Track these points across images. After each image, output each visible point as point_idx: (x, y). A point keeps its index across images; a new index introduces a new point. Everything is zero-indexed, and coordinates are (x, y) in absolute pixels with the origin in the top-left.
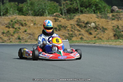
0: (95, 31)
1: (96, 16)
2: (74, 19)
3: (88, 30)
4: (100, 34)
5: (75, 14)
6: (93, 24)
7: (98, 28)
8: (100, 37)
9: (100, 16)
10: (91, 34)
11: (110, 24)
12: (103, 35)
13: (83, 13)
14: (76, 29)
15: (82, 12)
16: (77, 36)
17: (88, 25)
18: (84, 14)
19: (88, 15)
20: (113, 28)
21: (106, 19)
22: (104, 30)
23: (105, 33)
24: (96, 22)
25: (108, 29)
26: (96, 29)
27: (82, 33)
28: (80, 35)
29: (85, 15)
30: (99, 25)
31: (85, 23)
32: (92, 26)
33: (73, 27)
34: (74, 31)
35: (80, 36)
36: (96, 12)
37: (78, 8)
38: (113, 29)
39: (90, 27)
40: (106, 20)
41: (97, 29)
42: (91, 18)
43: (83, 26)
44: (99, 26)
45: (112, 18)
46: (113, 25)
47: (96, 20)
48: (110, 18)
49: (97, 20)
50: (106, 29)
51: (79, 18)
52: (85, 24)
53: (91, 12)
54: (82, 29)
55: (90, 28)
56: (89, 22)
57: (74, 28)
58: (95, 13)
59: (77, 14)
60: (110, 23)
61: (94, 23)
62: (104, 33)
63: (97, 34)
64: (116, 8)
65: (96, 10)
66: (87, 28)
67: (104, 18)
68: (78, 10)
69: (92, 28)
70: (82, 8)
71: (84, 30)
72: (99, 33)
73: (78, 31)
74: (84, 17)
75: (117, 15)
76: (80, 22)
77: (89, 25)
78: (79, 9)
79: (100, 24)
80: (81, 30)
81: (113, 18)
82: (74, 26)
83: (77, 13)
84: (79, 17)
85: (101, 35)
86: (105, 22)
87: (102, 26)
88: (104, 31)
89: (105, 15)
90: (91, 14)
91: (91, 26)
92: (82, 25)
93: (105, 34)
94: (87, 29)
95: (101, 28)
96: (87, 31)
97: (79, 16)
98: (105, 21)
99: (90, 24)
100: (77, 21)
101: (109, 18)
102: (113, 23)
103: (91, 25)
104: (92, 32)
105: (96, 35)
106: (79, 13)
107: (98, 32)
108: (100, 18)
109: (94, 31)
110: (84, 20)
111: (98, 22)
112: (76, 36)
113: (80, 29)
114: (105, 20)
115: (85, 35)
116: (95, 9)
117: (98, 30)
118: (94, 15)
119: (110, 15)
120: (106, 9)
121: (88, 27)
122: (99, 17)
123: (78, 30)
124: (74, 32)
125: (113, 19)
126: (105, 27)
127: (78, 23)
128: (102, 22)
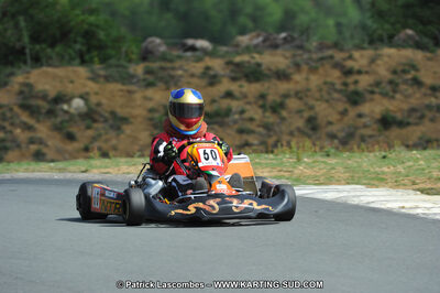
0: (88, 127)
1: (89, 74)
2: (8, 88)
3: (62, 122)
4: (104, 137)
5: (15, 70)
6: (78, 104)
7: (97, 117)
8: (105, 146)
9: (102, 73)
10: (71, 137)
11: (139, 102)
12: (114, 142)
13: (42, 65)
14: (17, 121)
15: (37, 61)
16: (23, 145)
17: (59, 106)
18: (44, 69)
19: (60, 72)
20: (150, 115)
21: (123, 84)
22: (118, 122)
23: (123, 132)
24: (87, 94)
25: (132, 120)
26: (88, 122)
27: (39, 135)
28: (32, 141)
29: (50, 70)
30: (99, 104)
31: (49, 98)
32: (76, 109)
33: (9, 114)
34: (9, 128)
35: (33, 147)
36: (87, 57)
37: (24, 48)
38: (151, 119)
39: (66, 112)
40: (124, 88)
41: (95, 121)
42: (72, 82)
43: (44, 111)
44: (99, 109)
45: (144, 80)
46: (150, 105)
47: (87, 89)
48: (138, 81)
49: (92, 86)
50: (125, 120)
51: (27, 81)
52: (49, 102)
53: (70, 61)
54: (38, 121)
55: (67, 117)
56: (65, 96)
57: (11, 118)
58: (83, 62)
59: (20, 68)
60: (138, 96)
61: (81, 97)
62: (118, 135)
63: (94, 139)
64: (159, 45)
65: (89, 51)
66: (56, 116)
67: (116, 81)
68: (24, 54)
69: (77, 118)
70: (38, 47)
71: (49, 123)
72: (100, 135)
73: (23, 130)
74: (45, 79)
75: (162, 68)
76: (32, 97)
77: (65, 107)
78: (27, 51)
79: (104, 101)
80: (37, 126)
81: (150, 78)
82: (11, 110)
83: (22, 65)
84: (27, 78)
85: (107, 141)
86: (121, 93)
87: (109, 109)
88: (119, 128)
89: (120, 69)
90: (70, 68)
91: (72, 111)
92: (38, 107)
93: (122, 136)
94: (59, 120)
95: (107, 115)
96: (57, 128)
97: (25, 75)
98: (122, 91)
99: (68, 100)
100: (21, 93)
101: (135, 80)
102: (150, 99)
103: (70, 106)
104: (74, 130)
105: (91, 143)
106: (25, 62)
107: (96, 129)
108: (102, 80)
109: (83, 127)
110: (47, 87)
111: (96, 94)
112: (19, 146)
113: (31, 121)
114: (119, 86)
115: (50, 143)
116: (84, 49)
117: (95, 125)
118: (83, 71)
119: (138, 69)
120: (124, 49)
121: (61, 113)
122: (99, 76)
123: (25, 124)
124: (11, 132)
125: (150, 85)
126: (121, 112)
127: (25, 98)
128: (110, 95)
